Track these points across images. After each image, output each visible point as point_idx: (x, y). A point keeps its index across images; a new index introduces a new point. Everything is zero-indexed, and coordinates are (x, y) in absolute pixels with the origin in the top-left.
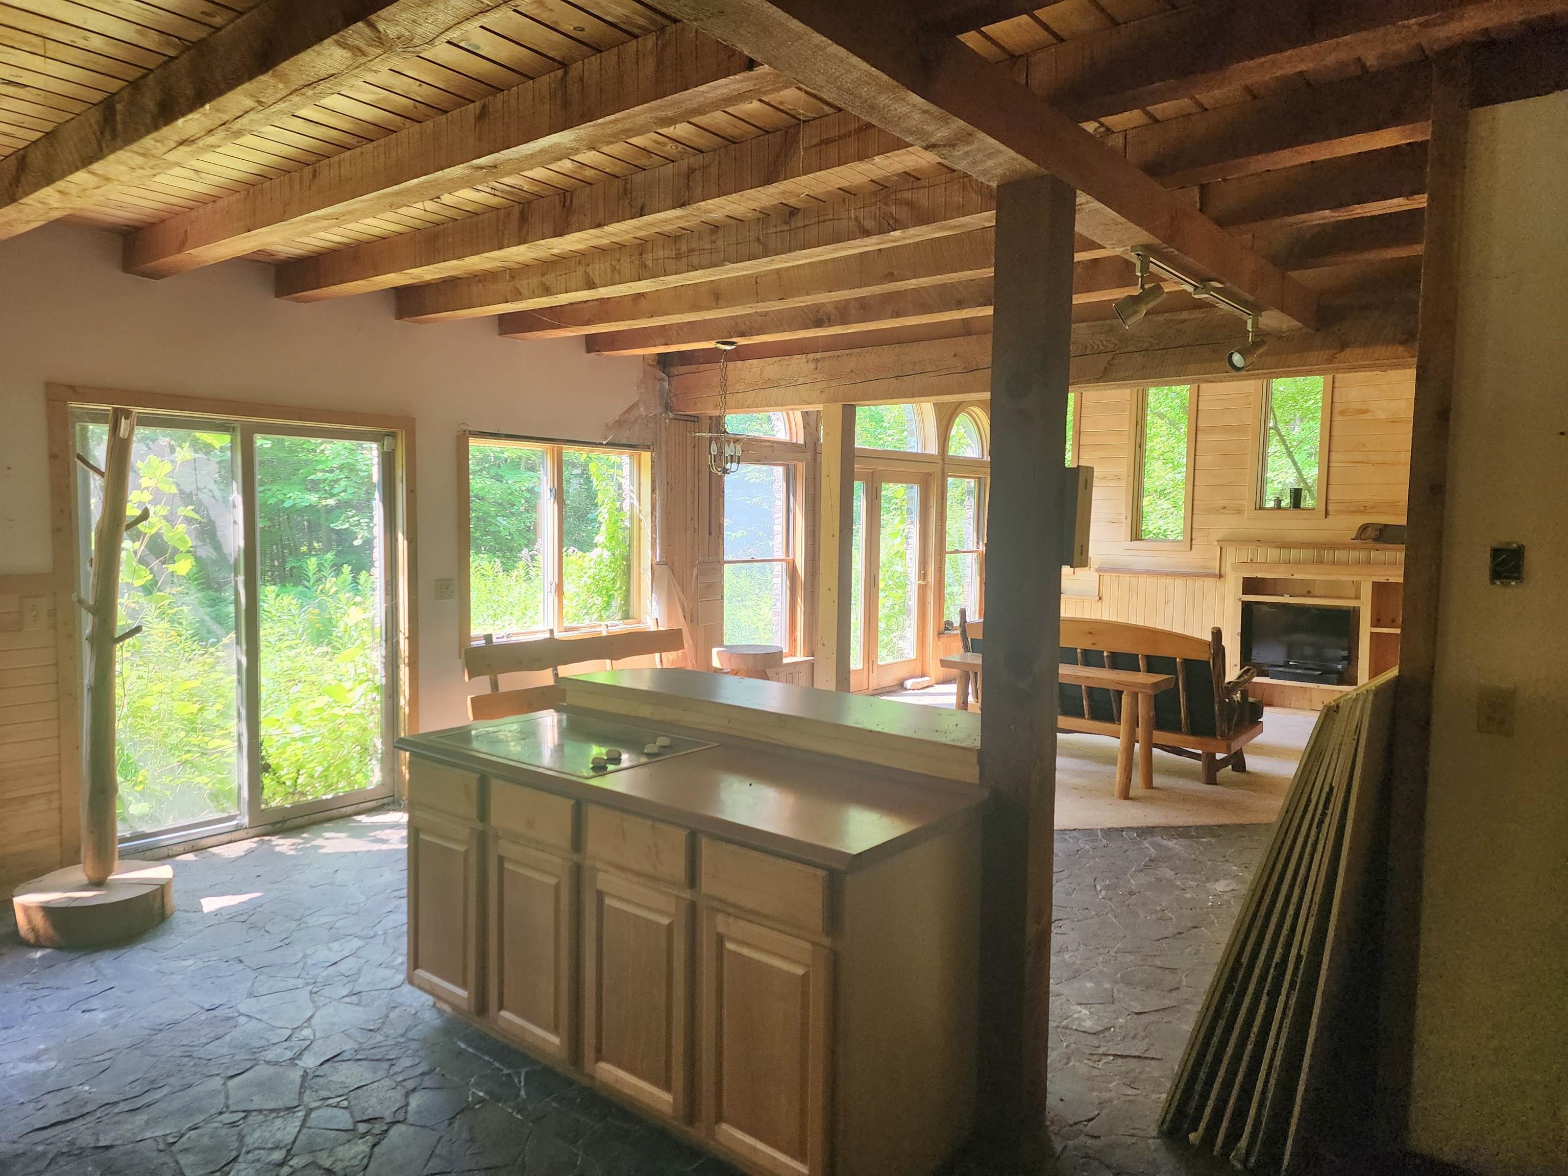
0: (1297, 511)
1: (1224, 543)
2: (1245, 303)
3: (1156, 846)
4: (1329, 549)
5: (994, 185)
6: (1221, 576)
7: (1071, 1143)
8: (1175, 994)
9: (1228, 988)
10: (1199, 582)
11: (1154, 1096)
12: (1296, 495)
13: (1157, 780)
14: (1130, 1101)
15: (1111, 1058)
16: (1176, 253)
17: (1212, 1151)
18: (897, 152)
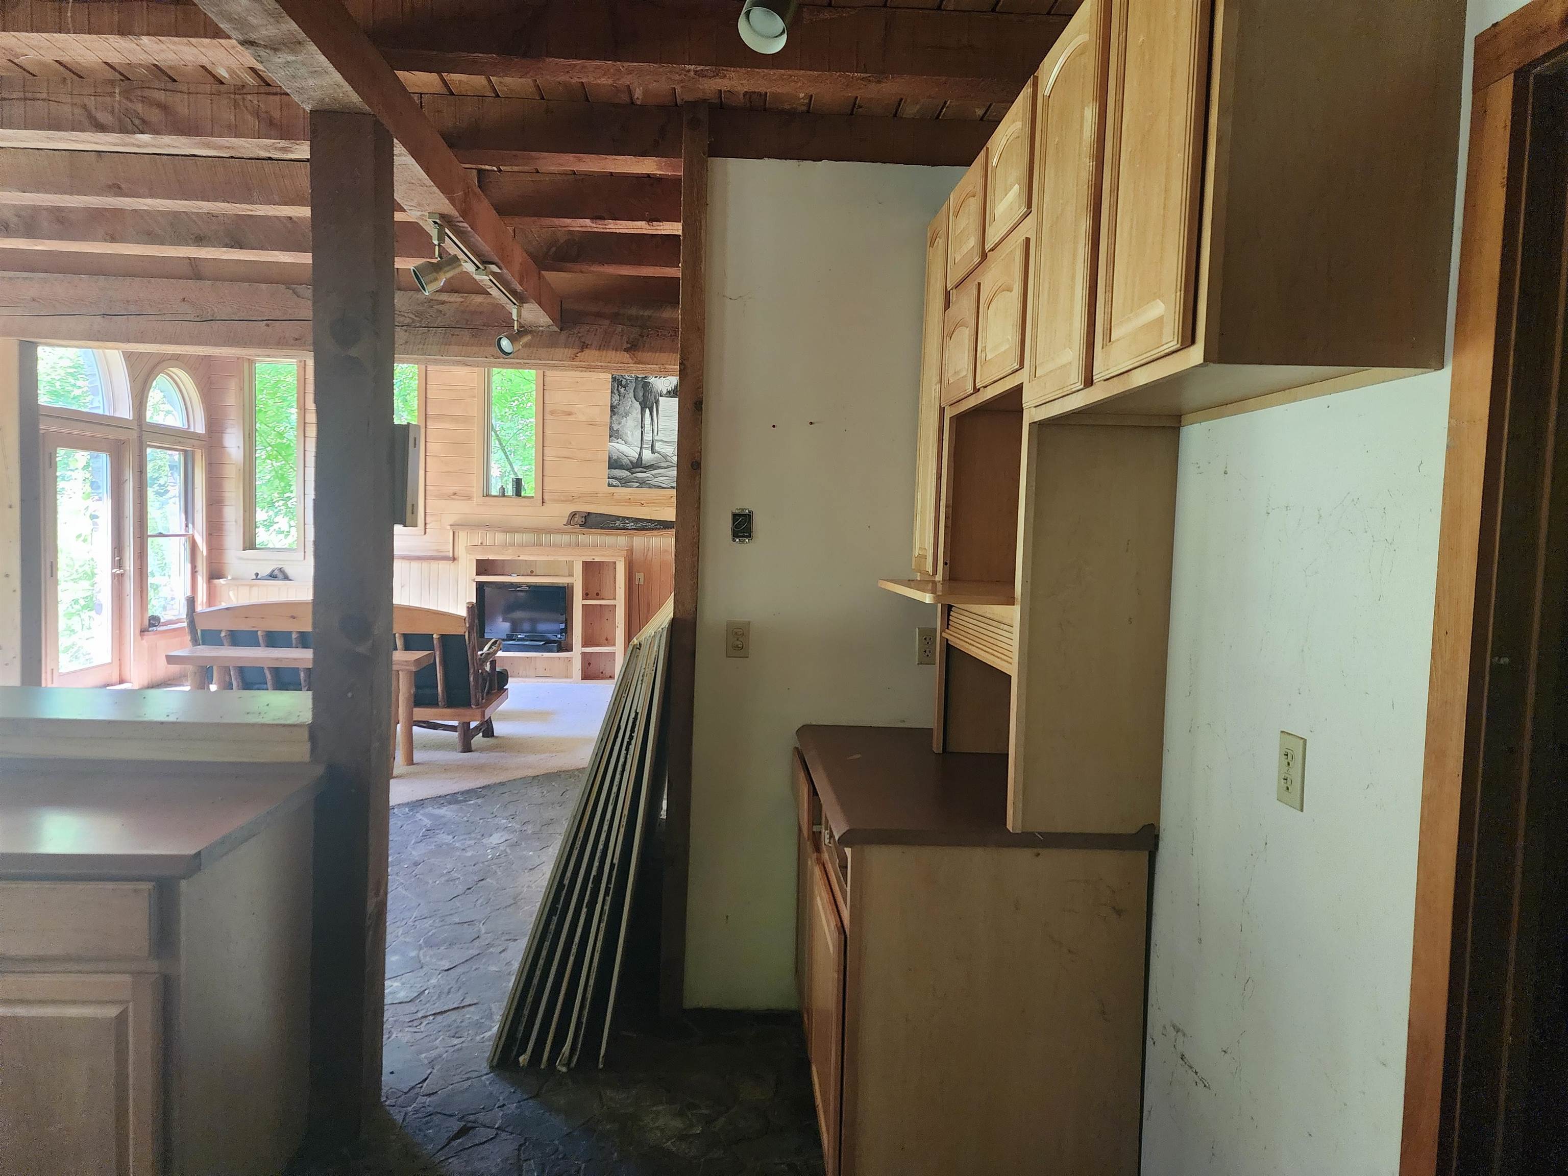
0: (518, 499)
1: (456, 527)
2: (514, 292)
3: (430, 816)
4: (546, 533)
5: (308, 108)
6: (454, 559)
7: (410, 1109)
8: (476, 943)
9: (552, 911)
10: (434, 565)
11: (478, 1038)
12: (518, 483)
13: (418, 756)
14: (458, 1050)
15: (431, 1018)
16: (469, 229)
17: (540, 1065)
18: (176, 39)
